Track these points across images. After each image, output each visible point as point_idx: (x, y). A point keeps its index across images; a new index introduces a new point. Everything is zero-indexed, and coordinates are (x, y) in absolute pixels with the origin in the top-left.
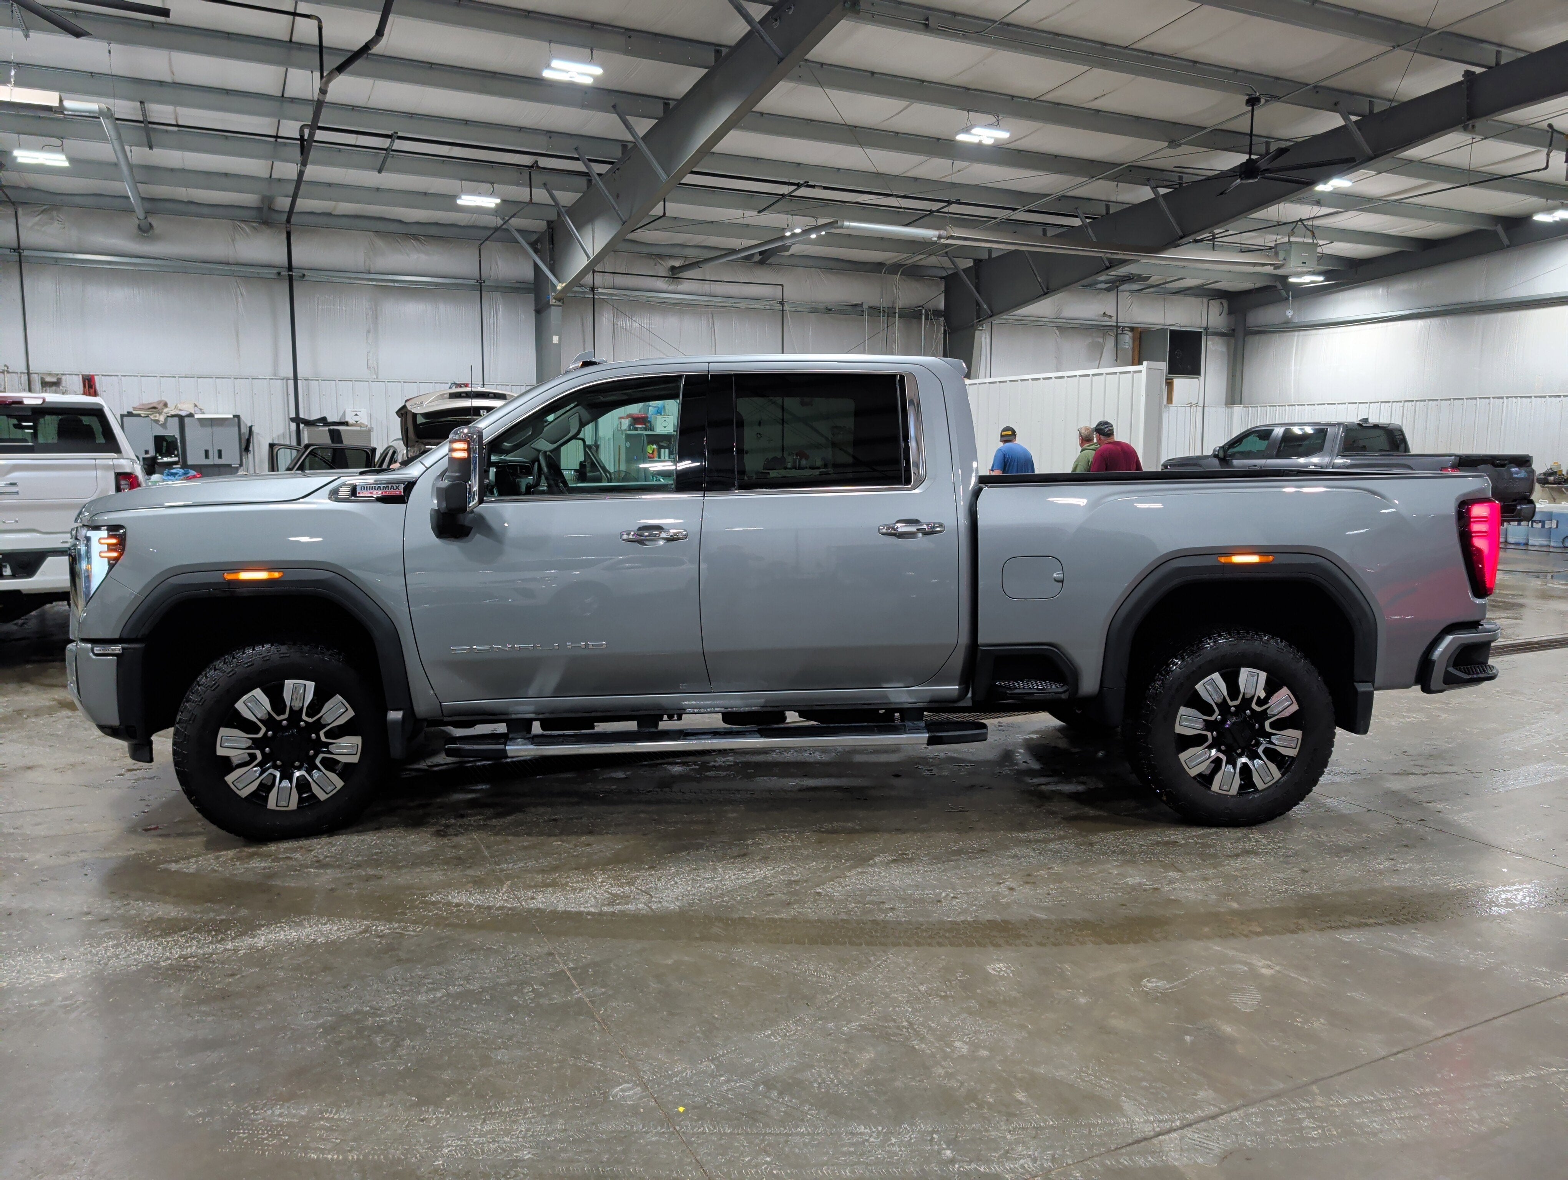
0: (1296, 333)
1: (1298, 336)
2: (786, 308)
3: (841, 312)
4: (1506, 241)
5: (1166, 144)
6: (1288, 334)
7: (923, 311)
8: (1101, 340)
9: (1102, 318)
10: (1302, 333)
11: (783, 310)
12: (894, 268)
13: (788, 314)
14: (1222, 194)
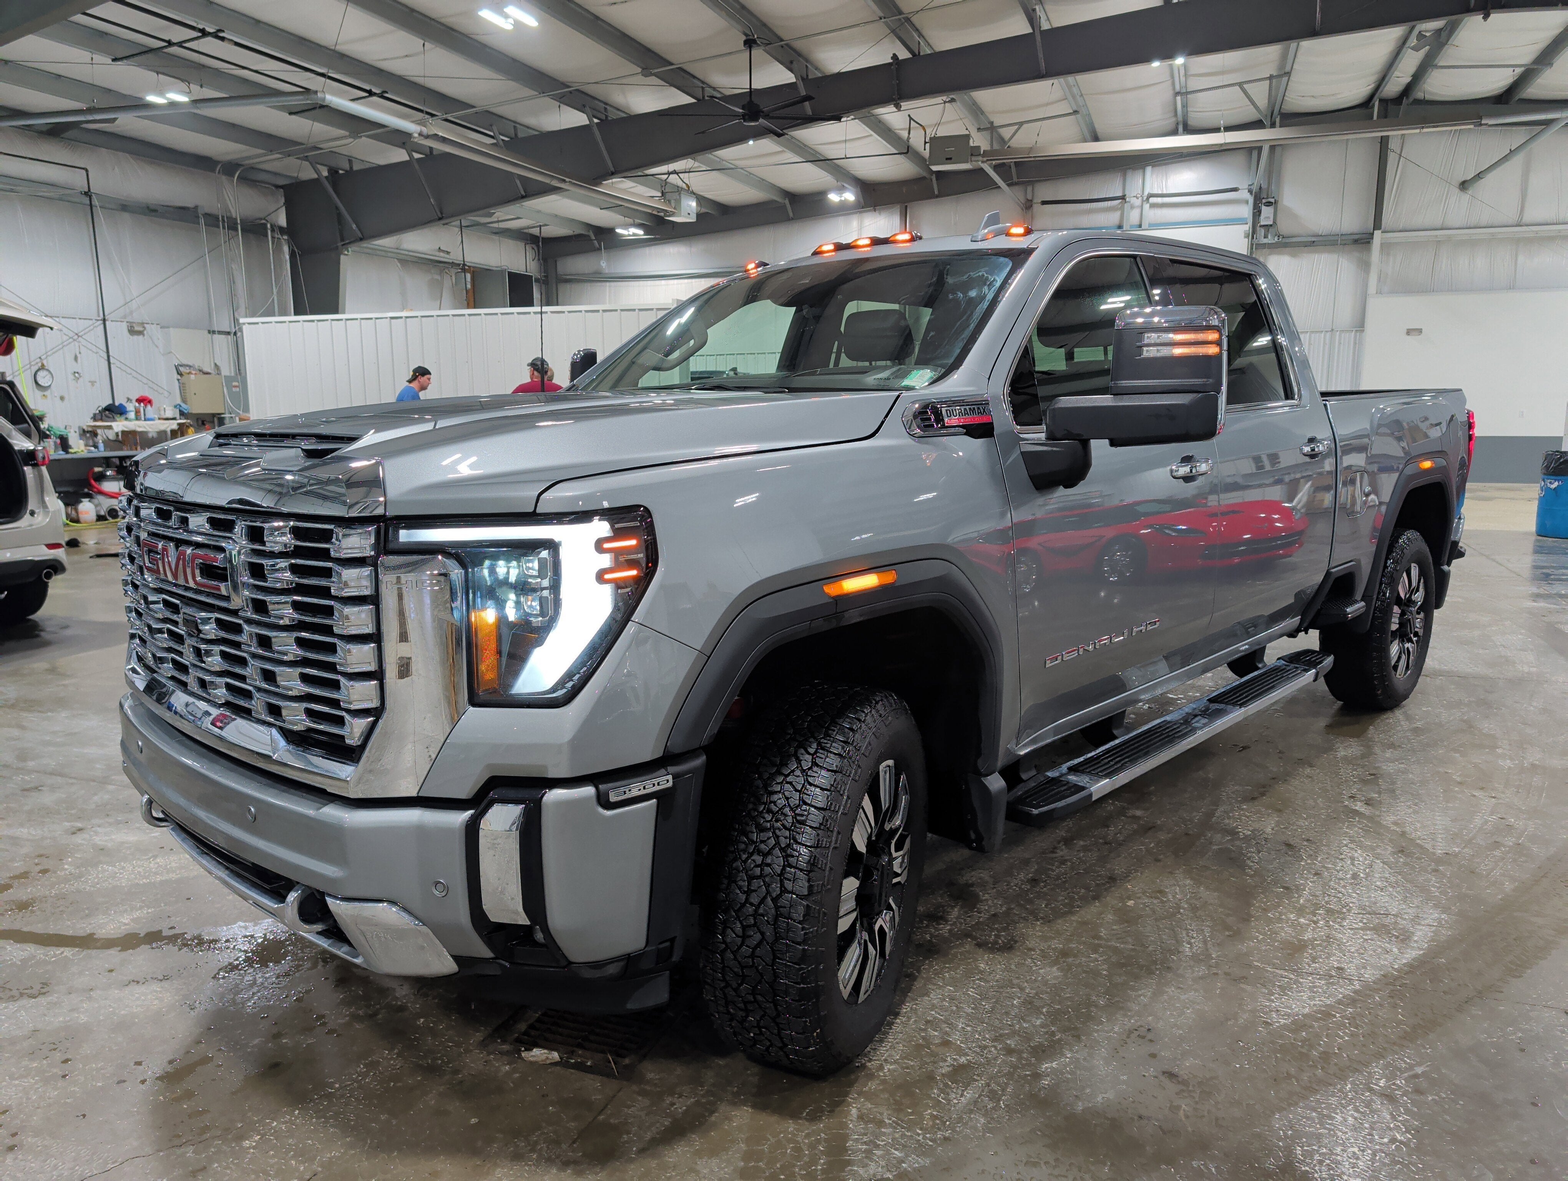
0: (608, 284)
1: (610, 287)
2: (95, 202)
3: (163, 216)
4: (791, 215)
5: (639, 70)
6: (599, 284)
7: (269, 226)
8: (438, 277)
9: (437, 253)
10: (613, 284)
11: (91, 205)
12: (230, 168)
13: (98, 212)
14: (703, 132)
